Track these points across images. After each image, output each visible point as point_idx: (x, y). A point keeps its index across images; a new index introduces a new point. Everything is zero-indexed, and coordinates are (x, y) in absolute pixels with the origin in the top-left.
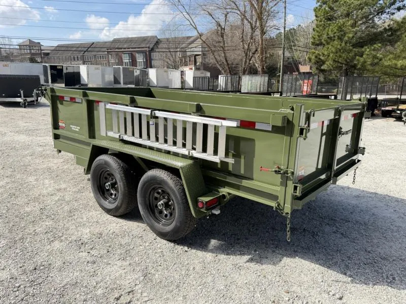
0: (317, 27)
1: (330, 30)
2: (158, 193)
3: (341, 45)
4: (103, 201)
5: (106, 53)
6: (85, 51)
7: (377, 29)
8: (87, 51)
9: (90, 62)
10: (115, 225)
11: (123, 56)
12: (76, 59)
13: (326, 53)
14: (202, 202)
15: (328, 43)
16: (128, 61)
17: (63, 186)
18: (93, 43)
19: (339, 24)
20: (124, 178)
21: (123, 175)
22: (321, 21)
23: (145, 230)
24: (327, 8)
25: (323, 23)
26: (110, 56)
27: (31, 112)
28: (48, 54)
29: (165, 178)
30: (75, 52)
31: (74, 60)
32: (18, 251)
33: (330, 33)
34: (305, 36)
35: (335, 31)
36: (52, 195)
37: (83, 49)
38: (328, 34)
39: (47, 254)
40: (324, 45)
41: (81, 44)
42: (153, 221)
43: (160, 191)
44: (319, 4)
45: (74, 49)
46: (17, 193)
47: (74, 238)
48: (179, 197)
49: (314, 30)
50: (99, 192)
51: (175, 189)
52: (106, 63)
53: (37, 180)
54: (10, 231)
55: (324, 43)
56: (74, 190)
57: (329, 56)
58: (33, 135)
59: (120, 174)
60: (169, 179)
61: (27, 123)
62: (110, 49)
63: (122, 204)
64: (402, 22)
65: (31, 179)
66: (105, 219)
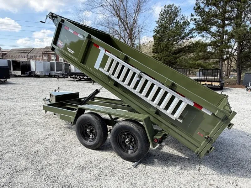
0: (155, 45)
1: (161, 46)
2: (124, 135)
3: (167, 53)
4: (84, 141)
5: (41, 54)
6: (29, 53)
7: (181, 46)
8: (30, 53)
9: (31, 58)
10: (95, 154)
11: (51, 56)
12: (23, 57)
13: (160, 57)
14: (157, 139)
15: (161, 52)
16: (46, 59)
17: (51, 132)
18: (34, 49)
19: (166, 44)
20: (101, 127)
21: (100, 125)
22: (157, 42)
23: (114, 157)
24: (159, 36)
25: (158, 42)
26: (44, 56)
27: (5, 88)
28: (6, 54)
29: (132, 126)
30: (22, 53)
31: (22, 57)
32: (44, 177)
33: (161, 47)
34: (146, 48)
35: (164, 46)
36: (47, 139)
37: (27, 52)
38: (160, 48)
39: (64, 177)
40: (158, 53)
41: (26, 49)
42: (121, 151)
43: (126, 133)
44: (155, 34)
45: (22, 51)
46: (24, 139)
47: (75, 165)
48: (142, 137)
49: (153, 46)
50: (82, 135)
51: (139, 132)
52: (41, 60)
53: (32, 129)
54: (33, 164)
55: (159, 52)
56: (59, 134)
57: (161, 58)
58: (14, 102)
59: (98, 125)
60: (135, 126)
61: (6, 94)
62: (44, 52)
63: (99, 142)
64: (196, 44)
65: (28, 129)
66: (87, 152)
